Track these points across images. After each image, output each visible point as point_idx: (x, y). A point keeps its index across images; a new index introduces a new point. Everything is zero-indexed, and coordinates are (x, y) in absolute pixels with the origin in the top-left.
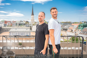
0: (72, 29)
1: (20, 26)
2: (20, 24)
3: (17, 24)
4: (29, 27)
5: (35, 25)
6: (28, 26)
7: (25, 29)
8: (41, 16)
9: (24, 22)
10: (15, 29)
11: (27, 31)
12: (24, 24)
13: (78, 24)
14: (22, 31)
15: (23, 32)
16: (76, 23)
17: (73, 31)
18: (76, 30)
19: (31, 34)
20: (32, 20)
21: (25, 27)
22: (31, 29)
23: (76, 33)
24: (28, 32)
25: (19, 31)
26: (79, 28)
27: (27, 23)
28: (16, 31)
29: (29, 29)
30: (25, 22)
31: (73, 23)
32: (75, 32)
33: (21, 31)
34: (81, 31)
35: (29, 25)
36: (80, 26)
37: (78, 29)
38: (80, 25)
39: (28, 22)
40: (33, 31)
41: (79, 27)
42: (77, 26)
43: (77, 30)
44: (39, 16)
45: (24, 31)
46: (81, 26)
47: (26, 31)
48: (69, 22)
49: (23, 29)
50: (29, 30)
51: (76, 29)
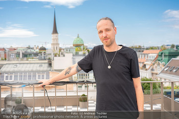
0: (146, 63)
1: (25, 59)
2: (26, 54)
3: (18, 54)
4: (47, 61)
5: (59, 56)
6: (44, 57)
7: (36, 65)
9: (35, 49)
10: (13, 65)
11: (41, 69)
12: (36, 54)
13: (158, 51)
14: (30, 69)
15: (32, 71)
16: (152, 48)
17: (147, 67)
18: (154, 64)
19: (50, 76)
20: (53, 44)
21: (36, 60)
22: (50, 65)
23: (153, 72)
24: (43, 72)
25: (23, 69)
26: (159, 61)
27: (43, 51)
28: (16, 69)
29: (47, 65)
30: (38, 50)
31: (147, 49)
32: (151, 68)
33: (27, 69)
34: (164, 65)
35: (47, 56)
36: (161, 55)
37: (157, 62)
38: (162, 53)
39: (44, 49)
40: (55, 70)
41: (160, 58)
42: (155, 55)
43: (156, 65)
45: (34, 69)
46: (165, 56)
47: (39, 69)
48: (138, 47)
49: (32, 65)
50: (45, 67)
51: (153, 62)
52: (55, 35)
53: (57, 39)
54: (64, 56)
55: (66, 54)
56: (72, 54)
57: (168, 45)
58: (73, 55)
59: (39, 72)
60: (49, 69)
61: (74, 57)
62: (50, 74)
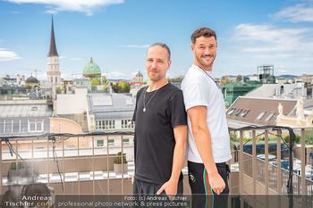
2: (5, 88)
4: (44, 101)
5: (65, 93)
6: (40, 94)
7: (26, 107)
8: (159, 61)
11: (36, 114)
12: (23, 90)
14: (17, 115)
15: (20, 118)
19: (52, 126)
20: (49, 73)
22: (51, 107)
24: (39, 118)
25: (4, 115)
27: (33, 85)
29: (45, 107)
30: (23, 83)
33: (11, 114)
34: (227, 107)
35: (43, 93)
38: (224, 89)
39: (35, 81)
40: (60, 116)
44: (151, 60)
45: (24, 114)
46: (228, 92)
47: (31, 113)
49: (20, 107)
50: (42, 111)
52: (54, 58)
53: (57, 65)
54: (74, 92)
55: (76, 90)
56: (86, 90)
57: (231, 76)
58: (89, 92)
59: (32, 118)
60: (49, 113)
61: (90, 95)
62: (51, 122)
